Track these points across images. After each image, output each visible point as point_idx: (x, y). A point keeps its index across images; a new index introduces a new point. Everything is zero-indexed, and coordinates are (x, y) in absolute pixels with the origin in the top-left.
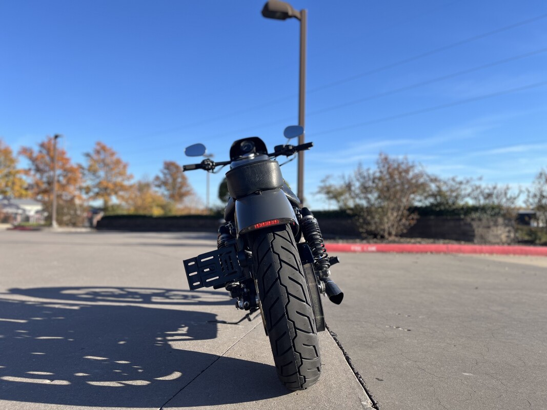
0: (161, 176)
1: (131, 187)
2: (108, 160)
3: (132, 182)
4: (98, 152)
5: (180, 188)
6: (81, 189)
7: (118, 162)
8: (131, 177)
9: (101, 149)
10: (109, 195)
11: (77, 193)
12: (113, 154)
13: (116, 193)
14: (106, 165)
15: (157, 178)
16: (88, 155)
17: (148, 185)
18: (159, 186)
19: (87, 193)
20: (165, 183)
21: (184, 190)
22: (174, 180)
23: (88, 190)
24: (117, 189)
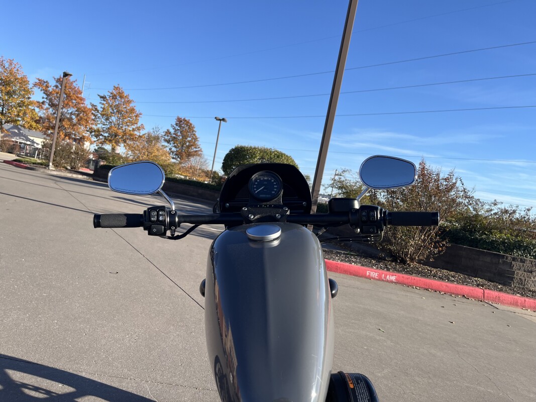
0: (172, 131)
1: (140, 136)
2: (122, 108)
3: (142, 132)
4: (114, 97)
5: (188, 147)
6: (91, 131)
7: (132, 110)
8: (142, 127)
9: (118, 94)
10: (117, 143)
11: (87, 134)
12: (129, 102)
13: (125, 141)
14: (119, 112)
15: (168, 133)
16: (103, 98)
17: (157, 139)
18: (168, 142)
19: (96, 136)
20: (174, 139)
21: (193, 149)
22: (184, 137)
23: (97, 133)
24: (127, 138)
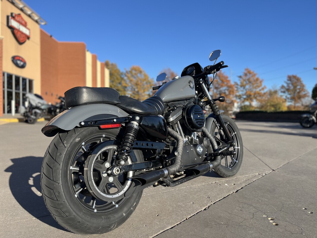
0: (285, 85)
1: (265, 94)
2: (252, 79)
3: (265, 90)
4: (246, 75)
5: (299, 93)
6: (236, 96)
7: (257, 79)
8: (265, 87)
9: (248, 73)
10: (251, 100)
11: (234, 99)
12: (255, 75)
13: (256, 98)
14: (250, 82)
15: (283, 87)
16: (240, 77)
17: (276, 92)
18: (284, 92)
19: (240, 99)
20: (288, 90)
21: (303, 93)
22: (295, 87)
23: (240, 97)
24: (257, 95)
